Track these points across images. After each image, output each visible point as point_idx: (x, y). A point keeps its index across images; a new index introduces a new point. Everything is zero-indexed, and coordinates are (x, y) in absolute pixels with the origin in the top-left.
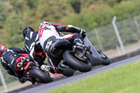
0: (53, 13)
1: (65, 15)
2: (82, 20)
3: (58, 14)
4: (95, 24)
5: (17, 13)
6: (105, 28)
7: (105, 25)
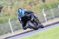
0: (33, 2)
1: (38, 3)
2: (45, 5)
3: (35, 3)
4: (51, 7)
5: (18, 2)
6: (55, 9)
7: (55, 7)
